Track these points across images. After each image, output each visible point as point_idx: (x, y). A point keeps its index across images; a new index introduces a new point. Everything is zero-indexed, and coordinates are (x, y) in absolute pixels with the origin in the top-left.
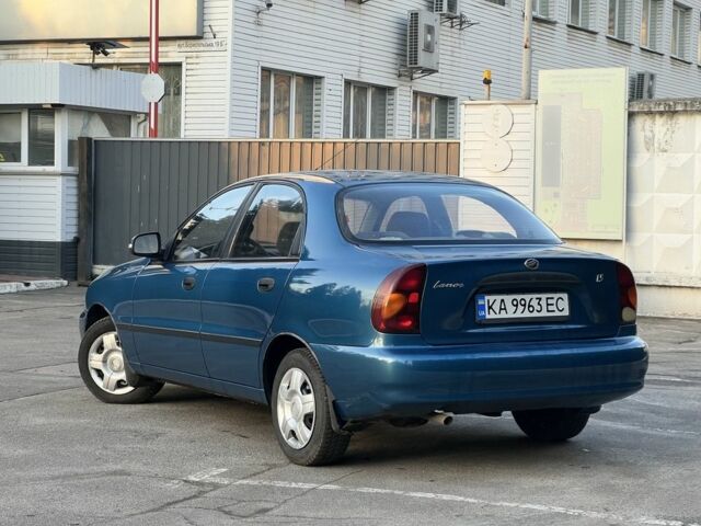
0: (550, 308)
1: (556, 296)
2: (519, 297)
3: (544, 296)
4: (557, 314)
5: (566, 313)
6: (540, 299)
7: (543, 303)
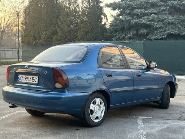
0: (33, 80)
1: (35, 77)
2: (26, 76)
3: (32, 77)
4: (34, 82)
5: (37, 82)
6: (31, 77)
7: (32, 79)
